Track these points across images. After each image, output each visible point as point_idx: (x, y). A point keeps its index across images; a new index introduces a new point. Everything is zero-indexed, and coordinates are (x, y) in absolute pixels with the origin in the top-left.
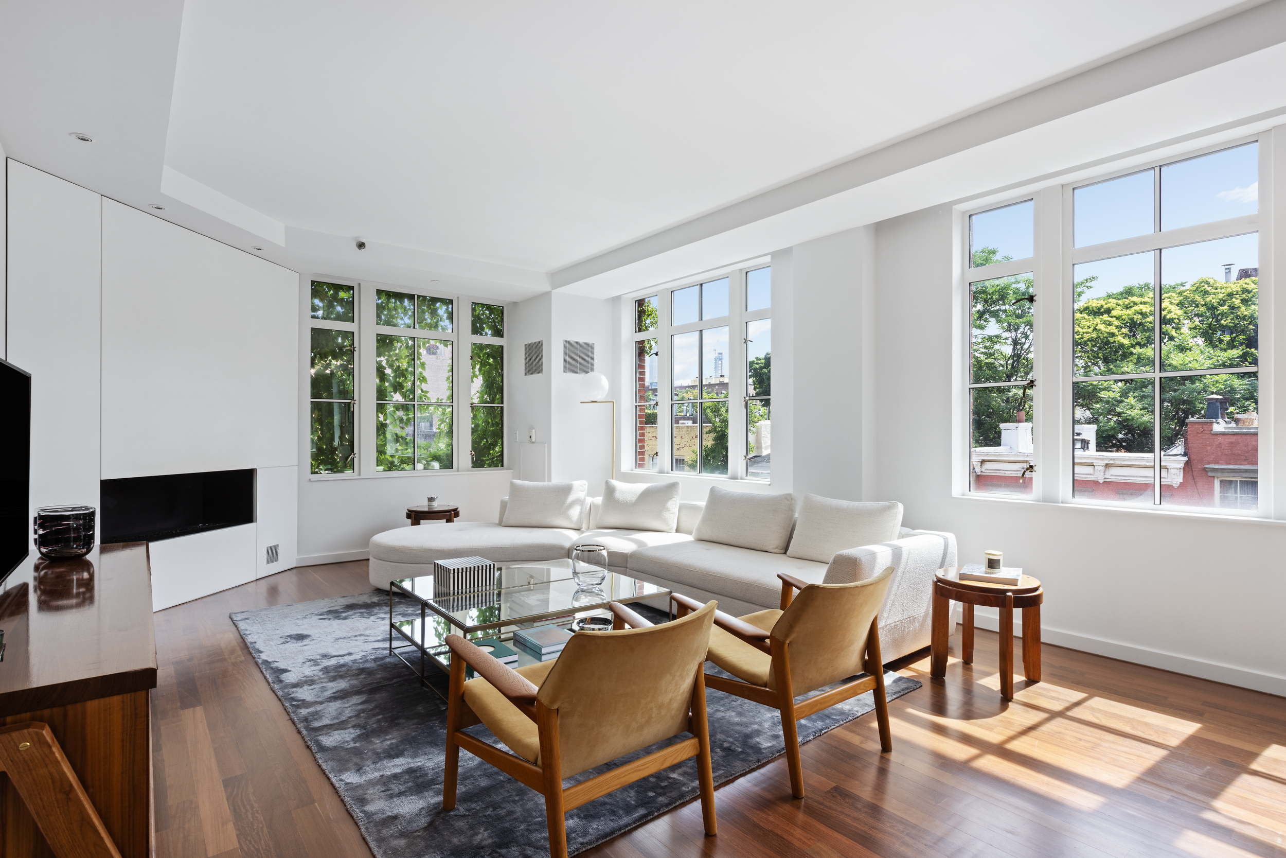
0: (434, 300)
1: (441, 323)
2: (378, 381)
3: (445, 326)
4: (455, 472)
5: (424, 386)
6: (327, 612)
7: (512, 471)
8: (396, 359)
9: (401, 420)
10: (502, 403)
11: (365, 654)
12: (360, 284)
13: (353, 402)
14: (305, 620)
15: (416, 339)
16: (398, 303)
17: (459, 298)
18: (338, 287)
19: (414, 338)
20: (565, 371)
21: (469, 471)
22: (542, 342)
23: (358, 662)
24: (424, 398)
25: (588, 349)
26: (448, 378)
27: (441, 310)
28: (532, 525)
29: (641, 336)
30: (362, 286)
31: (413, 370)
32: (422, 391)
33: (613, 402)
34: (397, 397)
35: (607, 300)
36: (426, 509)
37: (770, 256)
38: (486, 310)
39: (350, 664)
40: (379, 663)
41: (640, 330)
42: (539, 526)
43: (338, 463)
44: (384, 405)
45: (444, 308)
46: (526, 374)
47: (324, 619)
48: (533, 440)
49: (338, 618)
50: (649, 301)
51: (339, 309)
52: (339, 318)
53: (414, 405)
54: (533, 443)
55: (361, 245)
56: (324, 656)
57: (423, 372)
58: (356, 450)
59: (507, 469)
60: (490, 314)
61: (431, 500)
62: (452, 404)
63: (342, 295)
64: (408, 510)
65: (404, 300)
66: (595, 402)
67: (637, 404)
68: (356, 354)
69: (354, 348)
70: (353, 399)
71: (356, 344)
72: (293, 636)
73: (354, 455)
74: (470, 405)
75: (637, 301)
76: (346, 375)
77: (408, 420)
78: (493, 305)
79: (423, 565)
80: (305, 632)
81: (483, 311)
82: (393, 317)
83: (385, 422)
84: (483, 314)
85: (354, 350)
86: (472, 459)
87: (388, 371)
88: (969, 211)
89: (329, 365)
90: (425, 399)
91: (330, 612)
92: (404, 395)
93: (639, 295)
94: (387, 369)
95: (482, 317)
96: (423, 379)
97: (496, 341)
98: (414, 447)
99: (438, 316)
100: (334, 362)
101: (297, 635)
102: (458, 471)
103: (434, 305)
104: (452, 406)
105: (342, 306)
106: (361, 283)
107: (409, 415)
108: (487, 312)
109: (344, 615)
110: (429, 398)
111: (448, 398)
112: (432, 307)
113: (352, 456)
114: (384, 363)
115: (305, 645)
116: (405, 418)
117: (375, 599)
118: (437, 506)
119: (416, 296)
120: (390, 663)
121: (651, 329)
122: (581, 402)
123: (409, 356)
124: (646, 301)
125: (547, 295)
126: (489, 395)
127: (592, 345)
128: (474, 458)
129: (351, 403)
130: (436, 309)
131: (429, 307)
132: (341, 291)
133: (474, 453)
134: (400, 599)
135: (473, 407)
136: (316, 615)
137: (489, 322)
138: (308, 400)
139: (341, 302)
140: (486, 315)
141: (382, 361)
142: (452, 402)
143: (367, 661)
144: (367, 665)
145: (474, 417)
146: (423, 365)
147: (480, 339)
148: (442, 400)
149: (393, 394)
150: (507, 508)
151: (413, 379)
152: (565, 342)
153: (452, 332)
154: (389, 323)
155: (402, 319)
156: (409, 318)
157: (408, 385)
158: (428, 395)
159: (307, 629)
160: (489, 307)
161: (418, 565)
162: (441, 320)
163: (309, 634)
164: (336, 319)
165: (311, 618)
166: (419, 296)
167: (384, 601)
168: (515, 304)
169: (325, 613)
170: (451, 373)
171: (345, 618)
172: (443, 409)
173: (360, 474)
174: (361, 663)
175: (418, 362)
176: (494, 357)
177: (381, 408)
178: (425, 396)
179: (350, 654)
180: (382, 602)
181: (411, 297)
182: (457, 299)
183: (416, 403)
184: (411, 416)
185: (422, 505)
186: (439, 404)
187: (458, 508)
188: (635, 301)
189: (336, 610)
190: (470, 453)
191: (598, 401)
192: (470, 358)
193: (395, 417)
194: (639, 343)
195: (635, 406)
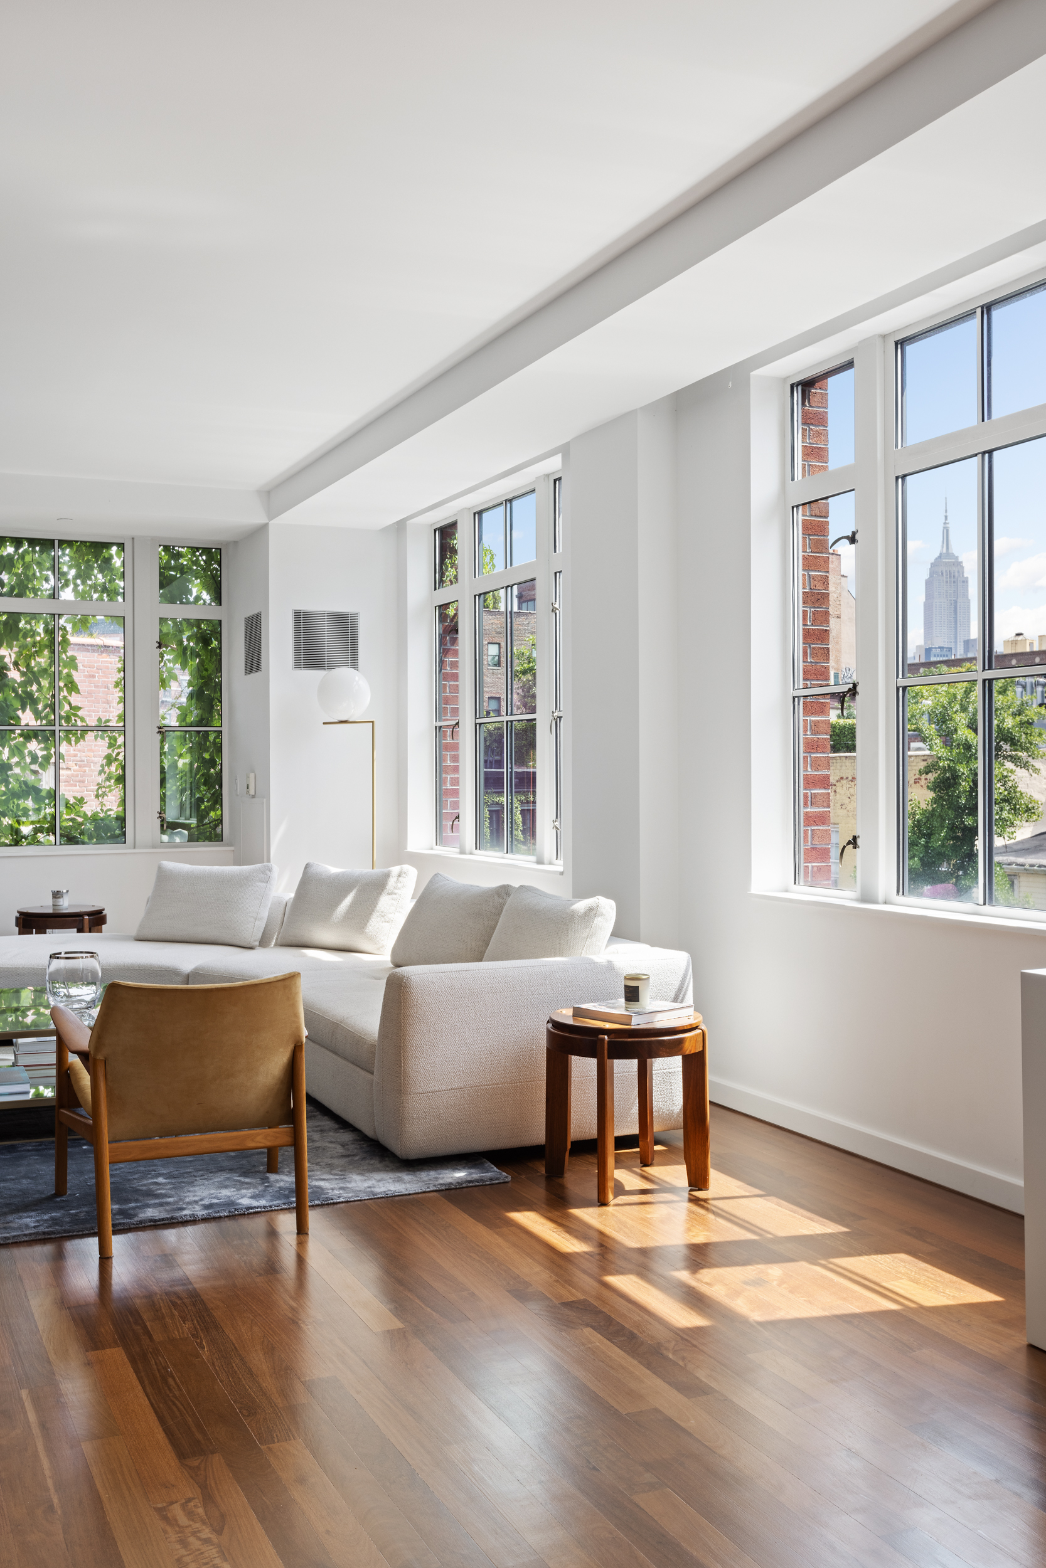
4: (130, 849)
5: (75, 699)
7: (232, 848)
9: (34, 758)
10: (221, 725)
15: (56, 616)
17: (135, 540)
19: (54, 615)
20: (297, 665)
21: (154, 847)
22: (259, 615)
24: (73, 718)
25: (347, 623)
26: (117, 684)
32: (70, 706)
33: (373, 722)
34: (27, 718)
36: (50, 911)
37: (560, 455)
41: (441, 584)
42: (188, 940)
44: (6, 734)
46: (246, 672)
48: (252, 792)
50: (462, 527)
53: (55, 731)
57: (73, 672)
59: (226, 845)
61: (57, 895)
62: (124, 729)
64: (18, 912)
66: (345, 722)
67: (439, 724)
74: (157, 730)
75: (439, 528)
77: (47, 758)
82: (30, 578)
88: (790, 376)
90: (76, 720)
92: (37, 714)
93: (444, 517)
96: (72, 686)
97: (214, 611)
98: (55, 804)
102: (134, 848)
104: (125, 731)
110: (82, 719)
111: (119, 717)
112: (102, 556)
116: (40, 753)
118: (67, 905)
119: (56, 543)
122: (324, 723)
124: (458, 527)
127: (354, 617)
133: (164, 815)
135: (165, 733)
142: (124, 726)
147: (178, 612)
148: (108, 721)
152: (297, 614)
153: (124, 600)
172: (110, 738)
178: (76, 715)
182: (130, 540)
183: (57, 728)
185: (42, 904)
186: (103, 729)
187: (103, 910)
188: (436, 529)
190: (158, 815)
191: (351, 720)
192: (158, 645)
193: (26, 752)
194: (443, 607)
195: (436, 727)
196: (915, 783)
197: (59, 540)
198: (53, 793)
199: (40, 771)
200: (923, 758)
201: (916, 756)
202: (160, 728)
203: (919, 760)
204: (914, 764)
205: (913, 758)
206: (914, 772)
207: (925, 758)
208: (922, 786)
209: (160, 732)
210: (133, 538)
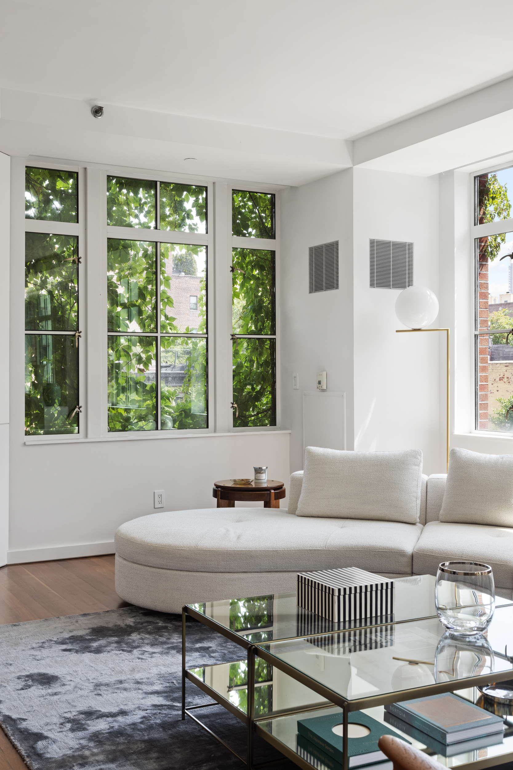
0: (181, 188)
1: (188, 221)
2: (108, 306)
3: (194, 224)
4: (211, 432)
5: (170, 311)
6: (70, 638)
7: (289, 431)
8: (129, 274)
9: (139, 359)
10: (274, 333)
11: (143, 713)
12: (85, 169)
13: (77, 334)
14: (43, 650)
15: (158, 244)
16: (131, 194)
17: (216, 184)
18: (55, 174)
19: (156, 242)
20: (372, 285)
21: (229, 431)
22: (337, 243)
23: (139, 728)
24: (169, 327)
25: (404, 251)
26: (201, 299)
27: (188, 202)
28: (342, 515)
29: (481, 231)
30: (89, 171)
31: (154, 287)
32: (167, 317)
33: (447, 330)
34: (134, 326)
35: (432, 177)
38: (248, 200)
39: (129, 731)
40: (170, 732)
41: (481, 221)
43: (56, 419)
44: (117, 339)
45: (192, 199)
46: (311, 291)
47: (69, 650)
48: (325, 387)
49: (86, 649)
50: (494, 176)
51: (57, 205)
52: (58, 217)
53: (157, 337)
54: (323, 391)
55: (98, 111)
56: (90, 714)
57: (168, 290)
58: (82, 403)
59: (281, 429)
60: (255, 206)
62: (206, 336)
63: (60, 185)
65: (139, 189)
66: (419, 330)
67: (477, 333)
68: (81, 267)
69: (79, 259)
70: (78, 330)
71: (81, 254)
72: (35, 677)
73: (79, 408)
74: (231, 337)
75: (477, 176)
76: (65, 297)
77: (149, 358)
78: (257, 193)
79: (197, 574)
80: (50, 671)
81: (244, 202)
82: (124, 214)
83: (117, 362)
84: (244, 207)
85: (79, 262)
86: (234, 414)
87: (121, 290)
89: (43, 284)
90: (171, 329)
91: (74, 639)
92: (142, 324)
93: (479, 169)
94: (120, 286)
95: (243, 211)
96: (169, 301)
97: (264, 244)
98: (157, 397)
99: (184, 210)
100: (51, 279)
101: (40, 675)
102: (215, 431)
103: (180, 195)
104: (207, 338)
105: (62, 202)
106: (88, 168)
107: (149, 351)
108: (250, 204)
109: (95, 645)
110: (175, 328)
112: (176, 198)
113: (77, 409)
114: (114, 279)
115: (56, 694)
116: (144, 356)
117: (130, 621)
119: (158, 183)
120: (187, 733)
121: (497, 219)
122: (397, 331)
123: (149, 268)
124: (490, 176)
125: (347, 171)
126: (256, 322)
127: (410, 246)
128: (237, 414)
129: (74, 335)
130: (181, 203)
131: (171, 198)
132: (59, 179)
133: (236, 405)
134: (164, 622)
135: (234, 338)
136: (57, 643)
137: (252, 218)
138: (21, 331)
139: (62, 196)
140: (248, 208)
141: (112, 277)
142: (207, 333)
143: (151, 728)
144: (156, 735)
145: (236, 354)
146: (167, 280)
147: (242, 242)
148: (192, 330)
149: (127, 322)
150: (303, 488)
151: (154, 301)
152: (372, 242)
153: (207, 233)
154: (121, 223)
155: (137, 216)
156: (145, 216)
157: (148, 309)
158: (175, 323)
159: (50, 667)
160: (253, 196)
161: (190, 573)
162: (188, 218)
163: (56, 674)
164: (51, 219)
165: (50, 647)
166: (161, 183)
167: (142, 624)
168: (293, 189)
169: (68, 641)
170: (204, 292)
171: (98, 651)
172: (194, 342)
173: (86, 436)
174: (145, 730)
175: (161, 277)
176: (261, 268)
177: (112, 341)
178: (170, 324)
179: (123, 713)
180: (140, 626)
181: (150, 185)
182: (212, 185)
183: (159, 335)
184: (153, 352)
186: (189, 336)
188: (475, 178)
189: (81, 636)
190: (231, 405)
191: (422, 329)
192: (231, 269)
193: (131, 354)
194: (481, 240)
195: (475, 335)
196: (500, 380)
197: (161, 182)
198: (154, 387)
199: (145, 370)
200: (505, 365)
201: (500, 364)
202: (232, 335)
203: (503, 366)
204: (499, 368)
205: (498, 365)
206: (499, 373)
207: (507, 365)
208: (505, 382)
209: (232, 339)
210: (214, 183)
